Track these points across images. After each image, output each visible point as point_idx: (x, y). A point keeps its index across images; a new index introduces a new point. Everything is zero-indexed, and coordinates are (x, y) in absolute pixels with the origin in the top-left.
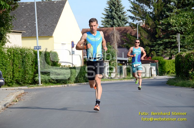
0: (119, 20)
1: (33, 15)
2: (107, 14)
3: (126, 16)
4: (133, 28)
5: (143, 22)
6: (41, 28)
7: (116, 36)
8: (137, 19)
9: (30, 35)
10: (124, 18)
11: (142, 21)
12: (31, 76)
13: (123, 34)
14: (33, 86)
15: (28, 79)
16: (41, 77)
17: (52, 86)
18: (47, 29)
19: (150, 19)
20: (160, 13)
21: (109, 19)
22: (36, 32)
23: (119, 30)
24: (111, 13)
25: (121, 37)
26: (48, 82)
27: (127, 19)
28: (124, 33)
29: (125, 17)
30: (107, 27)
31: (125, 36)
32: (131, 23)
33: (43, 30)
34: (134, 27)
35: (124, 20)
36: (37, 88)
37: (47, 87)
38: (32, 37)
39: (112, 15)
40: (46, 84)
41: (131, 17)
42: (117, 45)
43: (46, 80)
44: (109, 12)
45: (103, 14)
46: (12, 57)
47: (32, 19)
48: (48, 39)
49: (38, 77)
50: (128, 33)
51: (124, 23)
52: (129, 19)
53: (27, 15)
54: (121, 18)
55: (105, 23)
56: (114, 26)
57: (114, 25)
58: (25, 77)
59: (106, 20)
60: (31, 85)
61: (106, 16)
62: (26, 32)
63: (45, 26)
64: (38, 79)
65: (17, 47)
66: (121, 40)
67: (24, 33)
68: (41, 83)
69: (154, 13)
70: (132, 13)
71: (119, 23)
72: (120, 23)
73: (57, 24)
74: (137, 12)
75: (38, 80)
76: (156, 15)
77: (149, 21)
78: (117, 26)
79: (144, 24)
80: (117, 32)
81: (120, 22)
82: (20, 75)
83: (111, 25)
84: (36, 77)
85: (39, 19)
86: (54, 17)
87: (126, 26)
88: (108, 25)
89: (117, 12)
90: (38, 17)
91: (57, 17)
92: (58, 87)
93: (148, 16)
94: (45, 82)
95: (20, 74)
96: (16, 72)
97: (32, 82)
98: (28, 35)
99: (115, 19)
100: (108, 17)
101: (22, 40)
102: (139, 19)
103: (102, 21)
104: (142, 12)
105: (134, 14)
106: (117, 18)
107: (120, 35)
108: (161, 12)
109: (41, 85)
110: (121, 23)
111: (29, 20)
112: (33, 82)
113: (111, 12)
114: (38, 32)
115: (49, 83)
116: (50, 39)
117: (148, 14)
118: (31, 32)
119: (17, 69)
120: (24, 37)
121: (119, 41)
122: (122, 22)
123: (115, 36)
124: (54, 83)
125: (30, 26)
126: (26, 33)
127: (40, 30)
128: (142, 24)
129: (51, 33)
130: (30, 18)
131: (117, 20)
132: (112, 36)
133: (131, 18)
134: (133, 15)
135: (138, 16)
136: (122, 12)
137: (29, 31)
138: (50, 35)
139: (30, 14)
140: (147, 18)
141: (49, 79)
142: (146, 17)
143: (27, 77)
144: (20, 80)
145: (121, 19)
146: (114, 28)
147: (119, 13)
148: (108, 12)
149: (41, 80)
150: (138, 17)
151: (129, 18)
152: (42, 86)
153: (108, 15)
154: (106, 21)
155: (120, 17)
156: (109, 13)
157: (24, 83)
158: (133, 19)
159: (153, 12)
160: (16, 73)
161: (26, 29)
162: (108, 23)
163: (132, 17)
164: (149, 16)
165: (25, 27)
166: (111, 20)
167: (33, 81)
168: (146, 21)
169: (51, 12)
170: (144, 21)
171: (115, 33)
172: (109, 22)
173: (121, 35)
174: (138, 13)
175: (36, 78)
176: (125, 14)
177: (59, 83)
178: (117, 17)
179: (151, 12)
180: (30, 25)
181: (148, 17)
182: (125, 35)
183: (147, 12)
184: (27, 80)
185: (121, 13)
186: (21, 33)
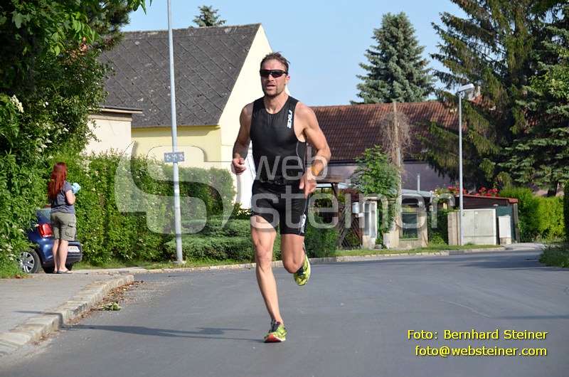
0: (408, 85)
1: (164, 67)
2: (375, 66)
3: (427, 71)
4: (446, 107)
5: (476, 89)
6: (185, 103)
7: (399, 128)
8: (459, 81)
9: (155, 123)
10: (421, 78)
11: (472, 86)
12: (156, 238)
13: (419, 124)
14: (160, 265)
15: (147, 246)
16: (183, 242)
17: (213, 268)
18: (203, 105)
19: (494, 81)
20: (523, 63)
21: (380, 81)
22: (171, 114)
23: (408, 112)
24: (384, 64)
25: (413, 130)
26: (203, 255)
27: (430, 82)
28: (420, 120)
29: (426, 74)
30: (374, 103)
31: (425, 128)
32: (442, 91)
33: (191, 107)
34: (450, 105)
35: (421, 83)
36: (172, 273)
37: (199, 268)
38: (161, 127)
39: (387, 69)
40: (198, 262)
41: (443, 73)
42: (401, 152)
43: (196, 250)
44: (380, 60)
45: (361, 65)
46: (103, 183)
47: (161, 77)
48: (206, 134)
49: (176, 242)
50: (434, 119)
51: (423, 92)
52: (435, 80)
53: (148, 67)
54: (413, 79)
55: (368, 91)
56: (393, 100)
57: (394, 97)
58: (138, 242)
59: (372, 82)
60: (155, 265)
61: (370, 72)
62: (143, 115)
63: (198, 96)
64: (175, 245)
65: (119, 155)
66: (414, 140)
67: (138, 116)
68: (184, 259)
69: (507, 66)
70: (444, 65)
71: (407, 92)
72: (410, 91)
73: (231, 91)
74: (459, 61)
75: (175, 249)
76: (511, 72)
77: (493, 86)
78: (403, 102)
79: (478, 94)
80: (402, 116)
81: (412, 88)
82: (124, 235)
83: (384, 96)
84: (170, 240)
85: (180, 78)
86: (222, 72)
87: (427, 99)
88: (377, 96)
89: (401, 60)
90: (180, 72)
91: (233, 73)
92: (231, 269)
93: (490, 73)
94: (195, 255)
95: (126, 233)
96: (114, 226)
97: (158, 255)
98: (150, 123)
99: (397, 81)
100: (376, 74)
101: (132, 136)
102: (465, 80)
103: (360, 87)
104: (473, 60)
105: (449, 66)
106: (402, 78)
107: (410, 124)
108: (526, 63)
109: (184, 262)
110: (415, 93)
111: (152, 82)
112: (162, 256)
113: (386, 60)
114: (178, 114)
115: (205, 257)
116: (212, 133)
117: (491, 66)
118: (159, 115)
119: (117, 218)
120: (137, 128)
121: (407, 141)
122: (415, 89)
123: (396, 129)
124: (220, 259)
125: (157, 98)
126: (144, 117)
127: (184, 108)
128: (474, 95)
129: (213, 118)
130: (157, 76)
131: (402, 83)
132: (388, 128)
133: (441, 79)
134: (448, 69)
135: (462, 72)
136: (418, 61)
137: (151, 112)
138: (210, 123)
139: (155, 65)
140: (486, 79)
141: (205, 247)
142: (485, 76)
143: (145, 241)
144: (124, 248)
145: (415, 80)
146: (392, 107)
147: (407, 65)
148: (377, 60)
149: (183, 249)
150: (461, 76)
151: (436, 77)
152: (185, 267)
153: (376, 69)
154: (371, 87)
155: (410, 76)
156: (379, 62)
157: (137, 257)
158: (446, 80)
159: (504, 61)
160: (114, 230)
161: (144, 107)
162: (376, 92)
163: (444, 76)
164: (493, 73)
165: (142, 100)
166: (386, 84)
167: (162, 252)
168: (482, 88)
169: (214, 59)
170: (479, 88)
171: (396, 118)
172: (380, 89)
173: (412, 126)
174: (463, 64)
175: (168, 243)
176: (425, 68)
177: (233, 258)
178: (403, 74)
179: (498, 61)
180: (154, 94)
181: (488, 75)
182: (424, 124)
183: (488, 61)
184: (146, 249)
185: (413, 63)
186: (129, 115)
